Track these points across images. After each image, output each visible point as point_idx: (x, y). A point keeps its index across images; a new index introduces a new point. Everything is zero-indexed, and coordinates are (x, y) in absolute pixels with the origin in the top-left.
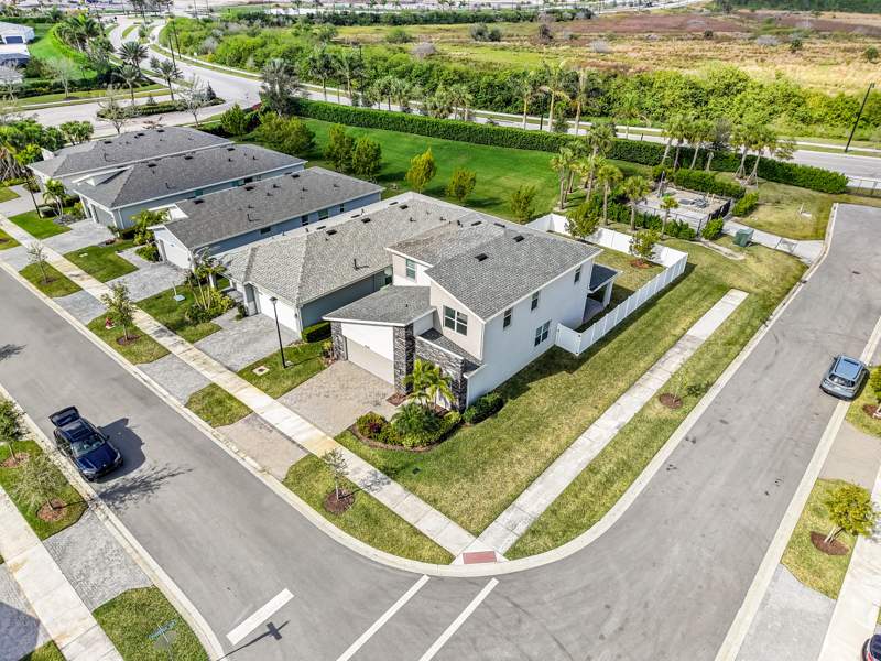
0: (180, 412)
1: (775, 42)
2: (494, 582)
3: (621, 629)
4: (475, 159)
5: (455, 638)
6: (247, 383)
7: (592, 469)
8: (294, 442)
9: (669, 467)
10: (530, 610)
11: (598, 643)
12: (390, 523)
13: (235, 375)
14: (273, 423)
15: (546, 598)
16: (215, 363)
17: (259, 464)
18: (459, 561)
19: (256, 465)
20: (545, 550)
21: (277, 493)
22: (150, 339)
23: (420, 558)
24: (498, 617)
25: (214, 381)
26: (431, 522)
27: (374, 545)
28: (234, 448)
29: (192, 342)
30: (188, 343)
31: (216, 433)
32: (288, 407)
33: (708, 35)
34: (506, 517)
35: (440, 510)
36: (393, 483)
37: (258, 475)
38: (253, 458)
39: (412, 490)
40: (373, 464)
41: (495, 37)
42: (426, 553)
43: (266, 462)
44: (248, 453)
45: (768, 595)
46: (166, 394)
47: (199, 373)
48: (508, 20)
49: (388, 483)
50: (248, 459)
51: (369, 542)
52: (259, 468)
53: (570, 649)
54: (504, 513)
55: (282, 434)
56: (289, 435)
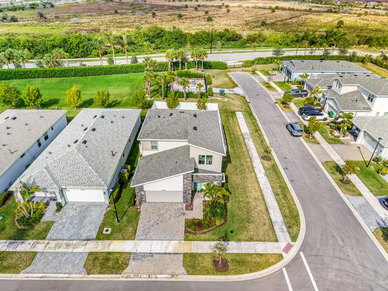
0: (88, 279)
1: (144, 14)
2: (301, 253)
3: (343, 240)
4: (86, 84)
5: (317, 282)
6: (108, 242)
7: (276, 195)
8: (170, 254)
9: (292, 181)
10: (320, 254)
11: (344, 249)
12: (249, 259)
13: (95, 242)
14: (149, 252)
15: (318, 247)
16: (75, 242)
17: (168, 274)
18: (284, 255)
19: (166, 276)
20: (299, 231)
21: (192, 280)
22: (9, 253)
23: (273, 264)
24: (316, 264)
25: (87, 250)
26: (260, 247)
27: (255, 271)
28: (145, 276)
29: (44, 238)
30: (41, 241)
31: (125, 276)
32: (145, 239)
33: (116, 12)
34: (276, 228)
35: (257, 241)
36: (230, 242)
37: (173, 279)
38: (161, 274)
39: (239, 240)
40: (214, 240)
41: (14, 20)
42: (272, 260)
43: (170, 271)
44: (154, 273)
45: (352, 205)
46: (67, 275)
47: (72, 253)
48: (10, 10)
49: (228, 244)
50: (158, 276)
51: (251, 271)
52: (171, 276)
53: (342, 258)
54: (275, 227)
55: (159, 253)
56: (163, 252)
